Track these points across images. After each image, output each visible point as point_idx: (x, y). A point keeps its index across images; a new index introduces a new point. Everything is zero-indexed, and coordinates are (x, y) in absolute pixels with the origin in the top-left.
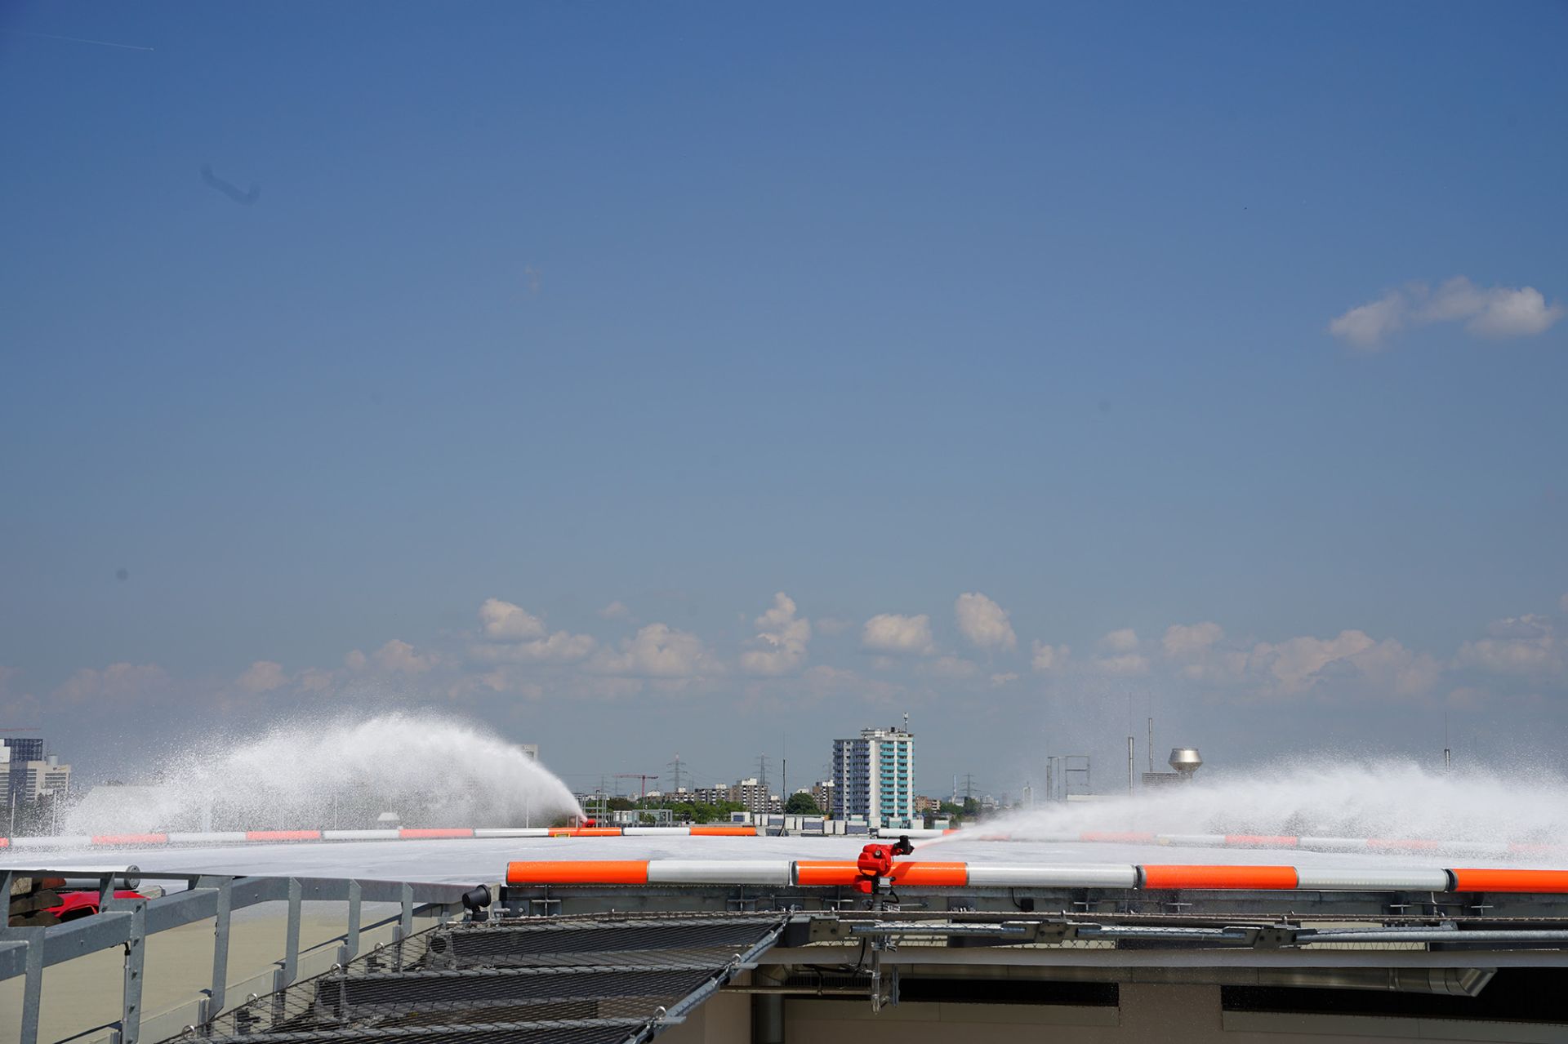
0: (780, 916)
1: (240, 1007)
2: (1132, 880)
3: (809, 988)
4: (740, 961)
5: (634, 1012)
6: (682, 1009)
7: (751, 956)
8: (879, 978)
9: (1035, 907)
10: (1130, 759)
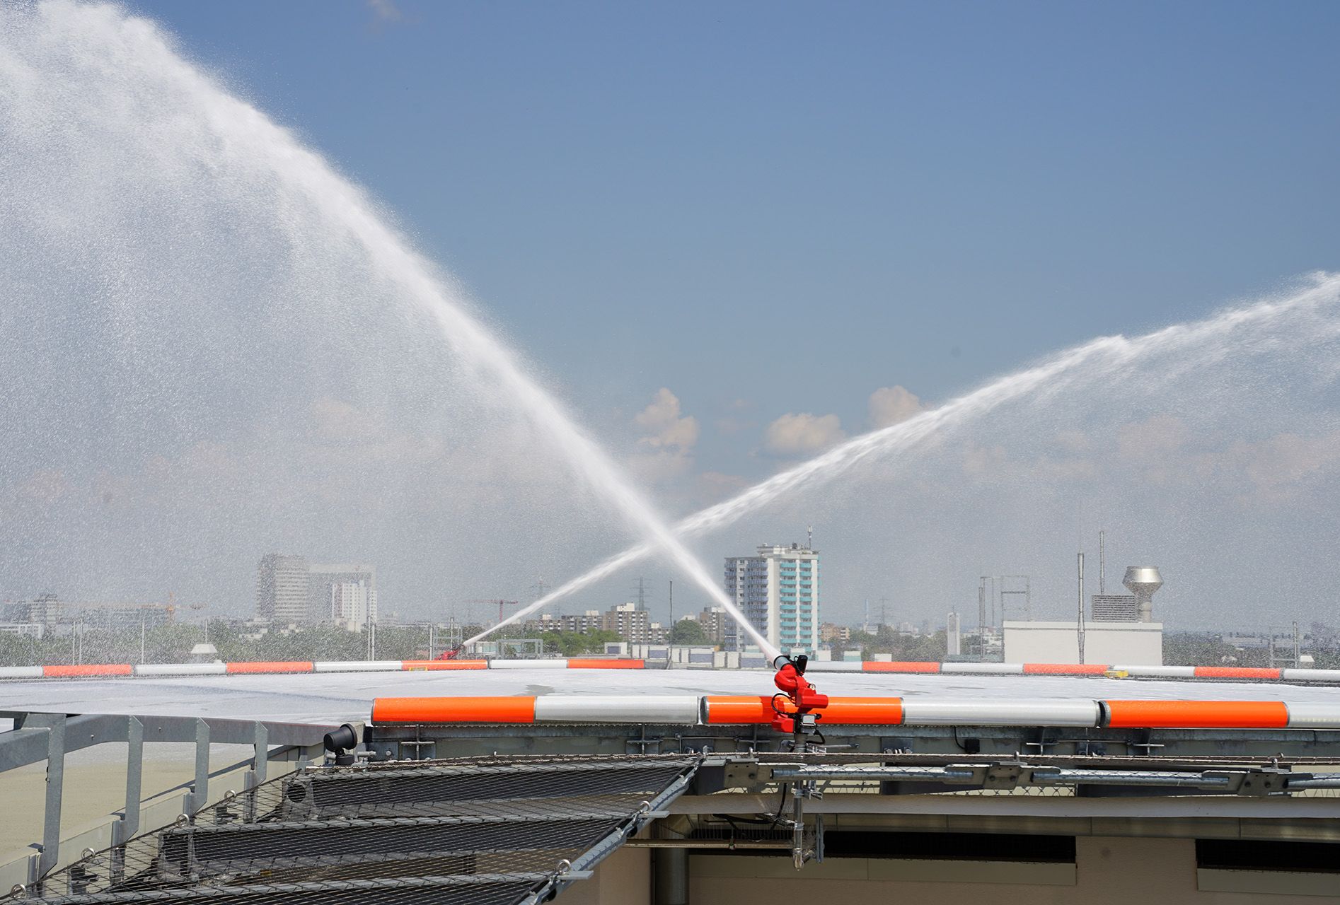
0: (690, 758)
1: (75, 864)
2: (1094, 718)
3: (719, 842)
4: (649, 809)
5: (534, 865)
6: (586, 862)
7: (659, 804)
8: (802, 829)
9: (982, 747)
10: (1080, 578)
